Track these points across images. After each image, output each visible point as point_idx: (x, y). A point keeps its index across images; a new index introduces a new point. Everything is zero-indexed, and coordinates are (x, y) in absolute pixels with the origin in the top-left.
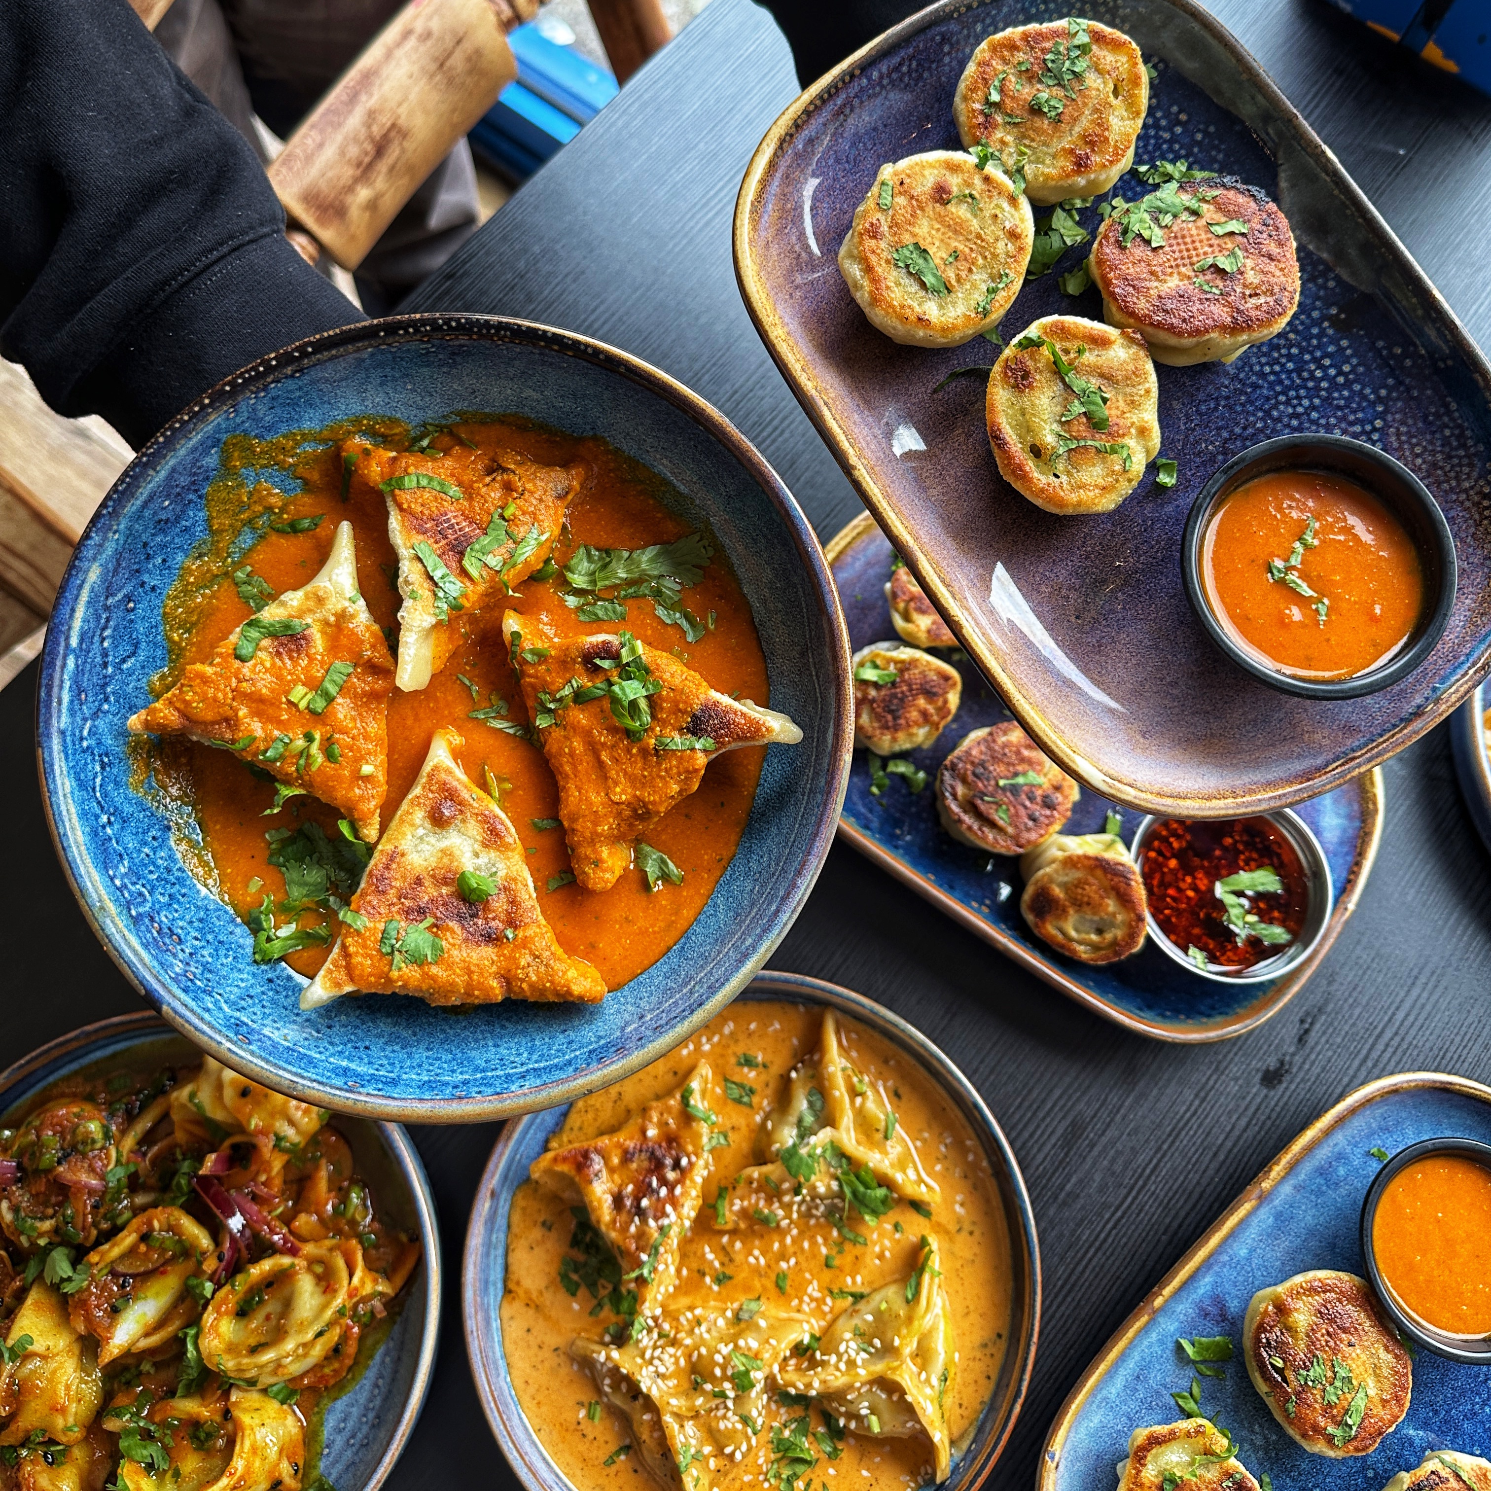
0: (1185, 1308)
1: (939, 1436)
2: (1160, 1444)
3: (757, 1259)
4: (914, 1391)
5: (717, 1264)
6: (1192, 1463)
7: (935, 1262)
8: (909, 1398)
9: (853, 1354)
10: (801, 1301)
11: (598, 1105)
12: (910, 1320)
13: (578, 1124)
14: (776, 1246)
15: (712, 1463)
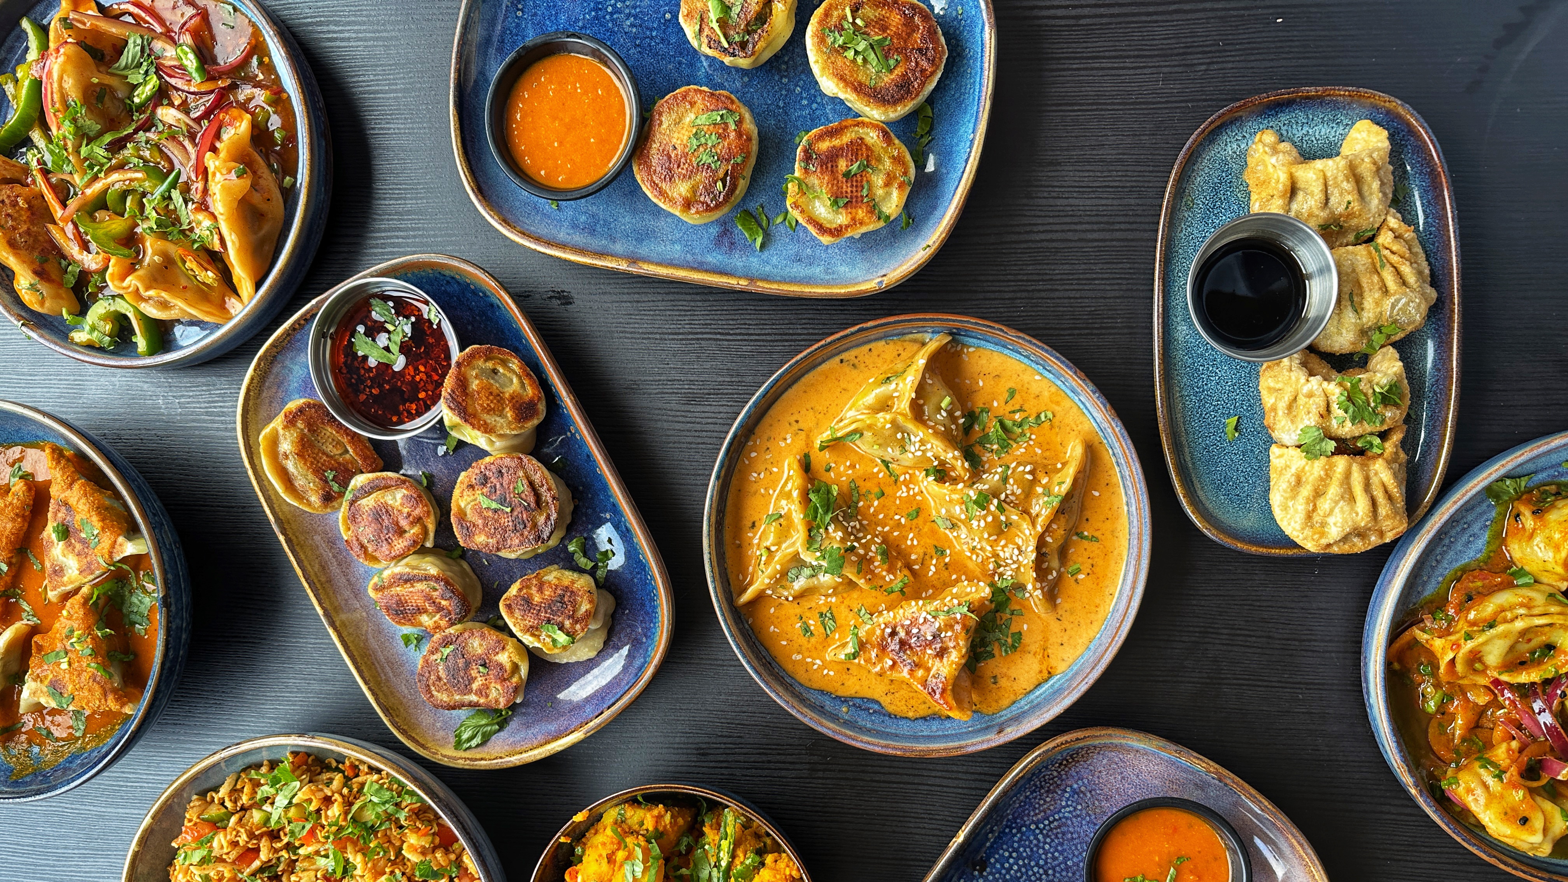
0: (737, 261)
1: (921, 362)
2: (821, 226)
3: (912, 540)
4: (907, 394)
5: (934, 562)
6: (818, 197)
7: (826, 435)
8: (913, 395)
9: (917, 445)
10: (915, 495)
11: (903, 702)
12: (870, 427)
13: (923, 706)
14: (896, 534)
15: (1044, 481)
